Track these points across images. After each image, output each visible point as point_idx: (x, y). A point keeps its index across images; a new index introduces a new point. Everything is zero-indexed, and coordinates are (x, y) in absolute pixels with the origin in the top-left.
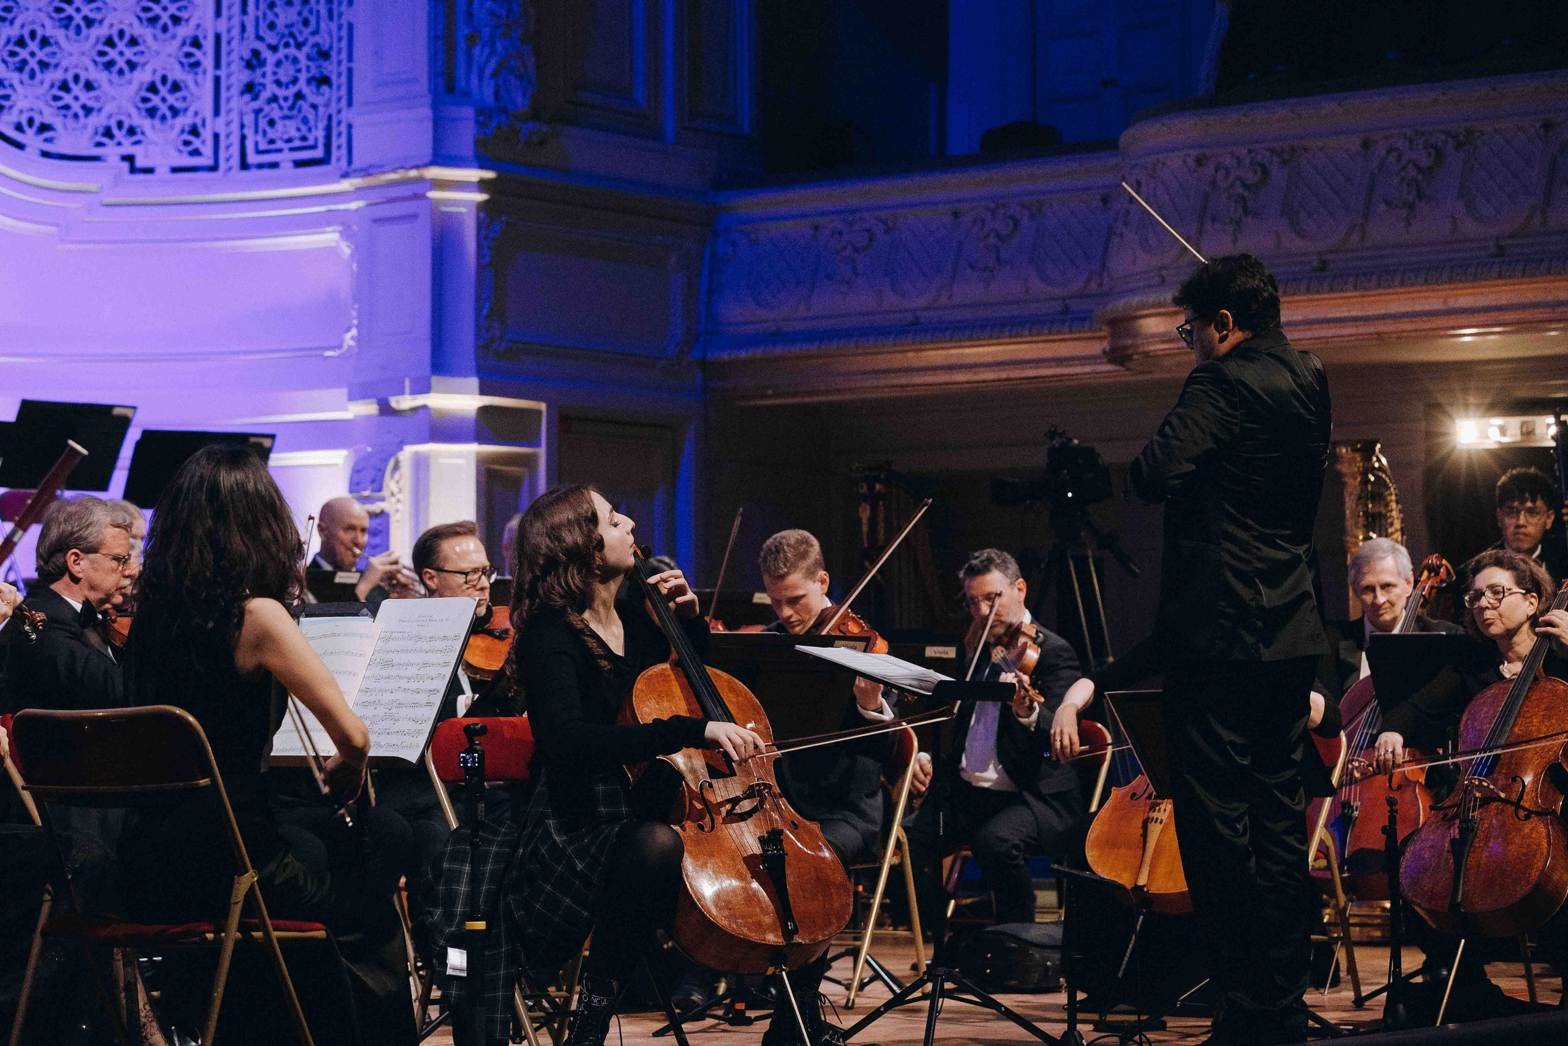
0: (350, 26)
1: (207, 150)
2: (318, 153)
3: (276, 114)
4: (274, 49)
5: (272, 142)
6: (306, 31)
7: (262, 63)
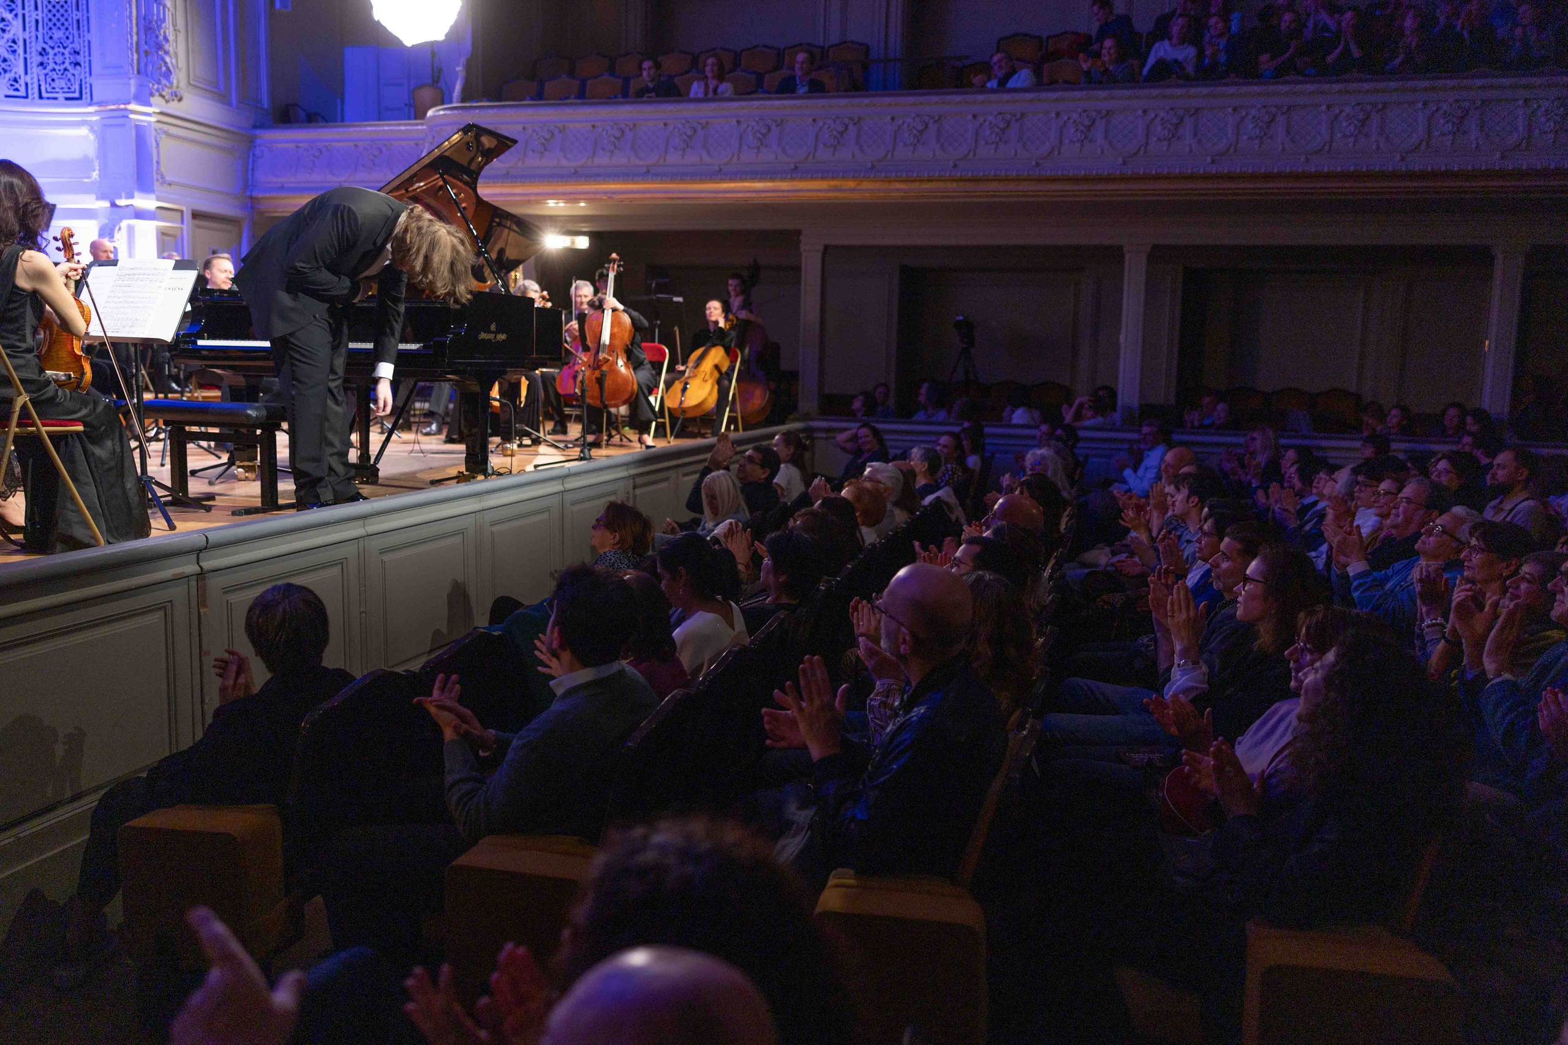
0: (89, 42)
1: (23, 89)
2: (77, 95)
3: (55, 76)
4: (53, 48)
5: (54, 88)
6: (68, 42)
7: (47, 54)
